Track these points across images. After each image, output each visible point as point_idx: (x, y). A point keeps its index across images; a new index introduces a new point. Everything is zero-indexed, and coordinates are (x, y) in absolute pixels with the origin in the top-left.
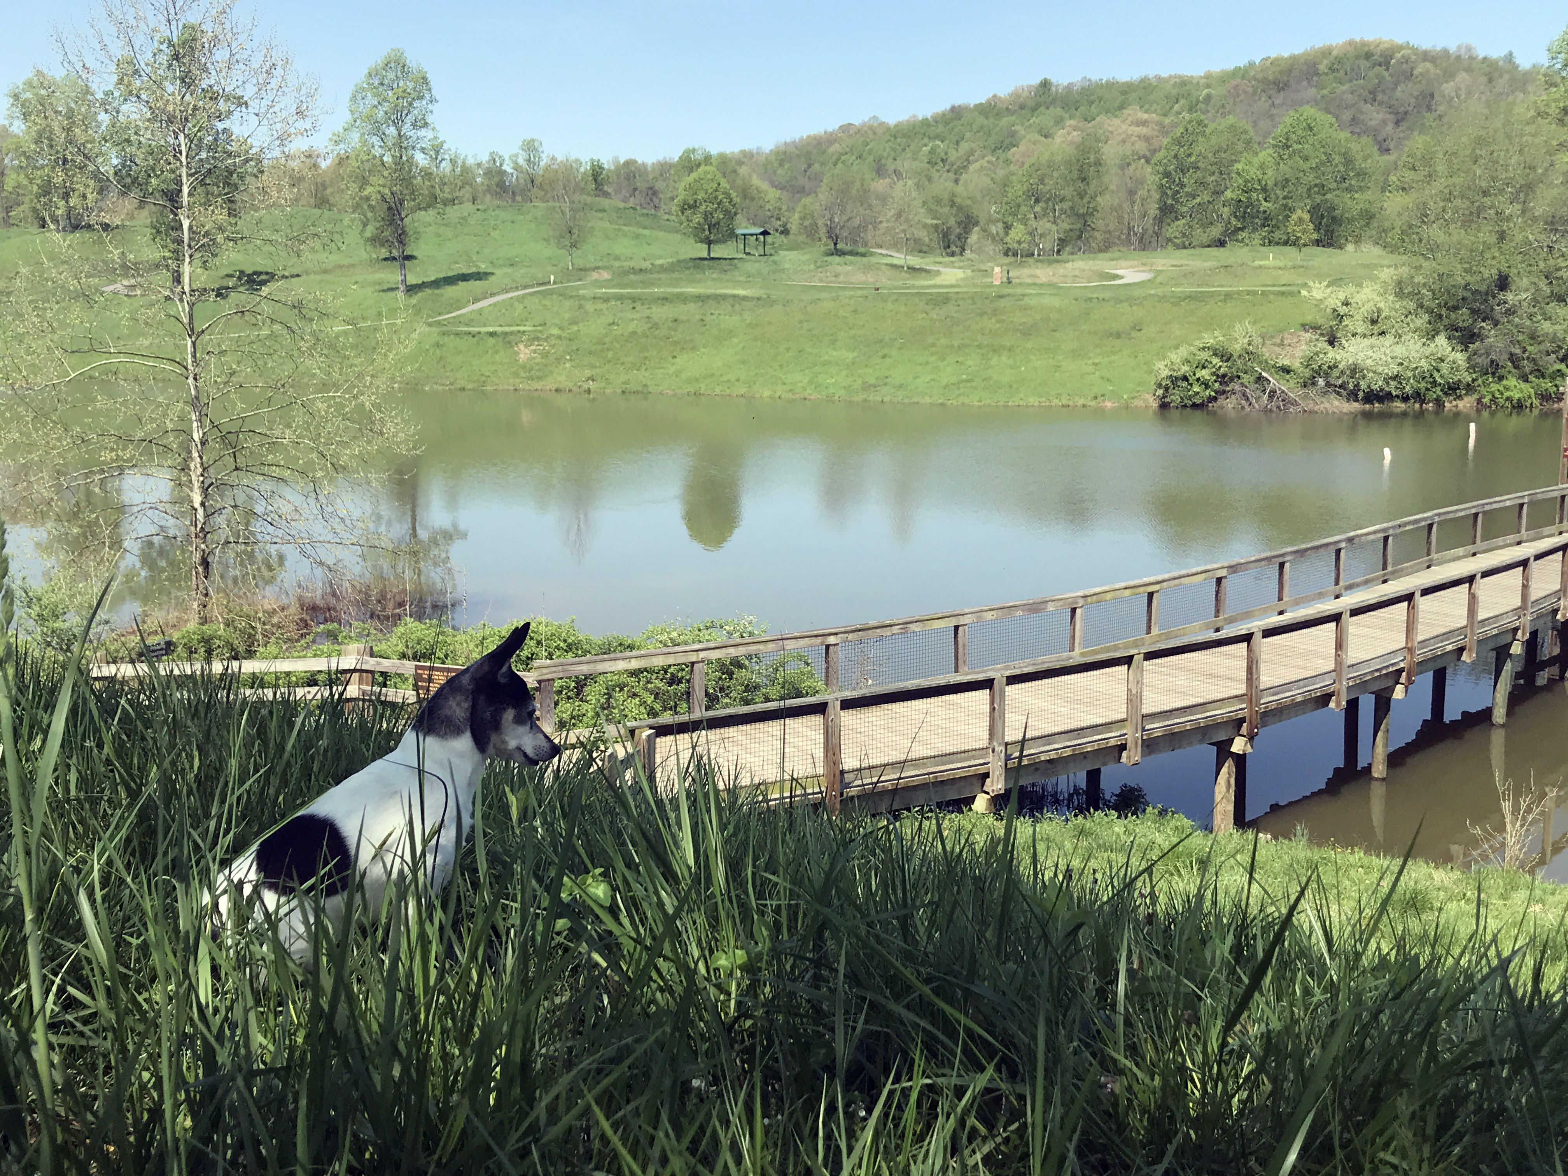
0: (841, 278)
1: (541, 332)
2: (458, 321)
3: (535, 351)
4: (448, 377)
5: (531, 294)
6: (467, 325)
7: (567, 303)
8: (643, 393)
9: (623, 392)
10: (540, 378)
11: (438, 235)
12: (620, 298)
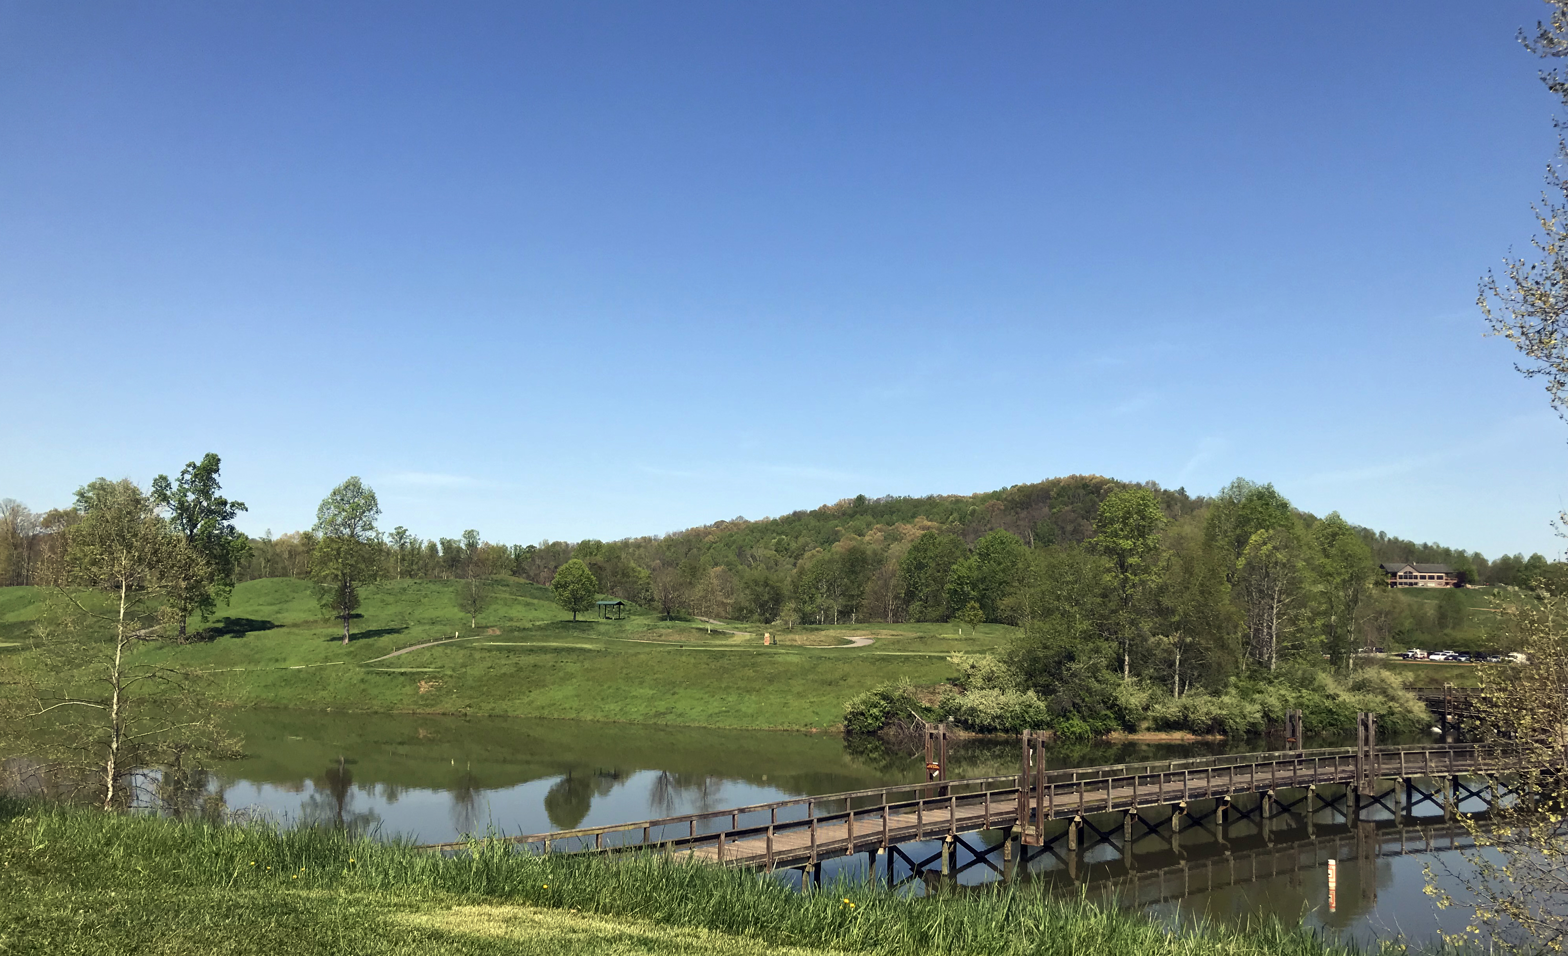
0: (663, 638)
1: (438, 672)
2: (381, 664)
3: (432, 686)
4: (366, 704)
5: (438, 645)
6: (388, 667)
7: (462, 652)
8: (504, 717)
9: (490, 716)
10: (432, 706)
11: (383, 601)
12: (499, 649)
